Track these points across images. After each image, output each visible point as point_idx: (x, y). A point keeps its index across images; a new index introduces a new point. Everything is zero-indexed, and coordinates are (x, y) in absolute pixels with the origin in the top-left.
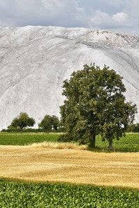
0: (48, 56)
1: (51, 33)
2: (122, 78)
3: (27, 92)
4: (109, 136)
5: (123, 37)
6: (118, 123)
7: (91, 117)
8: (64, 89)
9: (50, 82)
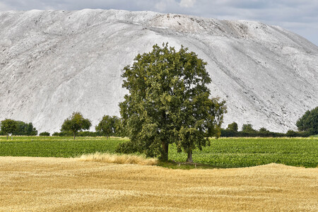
0: (109, 45)
1: (112, 17)
2: (206, 64)
3: (84, 88)
4: (188, 145)
5: (198, 22)
6: (200, 127)
7: (162, 118)
8: (126, 79)
9: (111, 76)
